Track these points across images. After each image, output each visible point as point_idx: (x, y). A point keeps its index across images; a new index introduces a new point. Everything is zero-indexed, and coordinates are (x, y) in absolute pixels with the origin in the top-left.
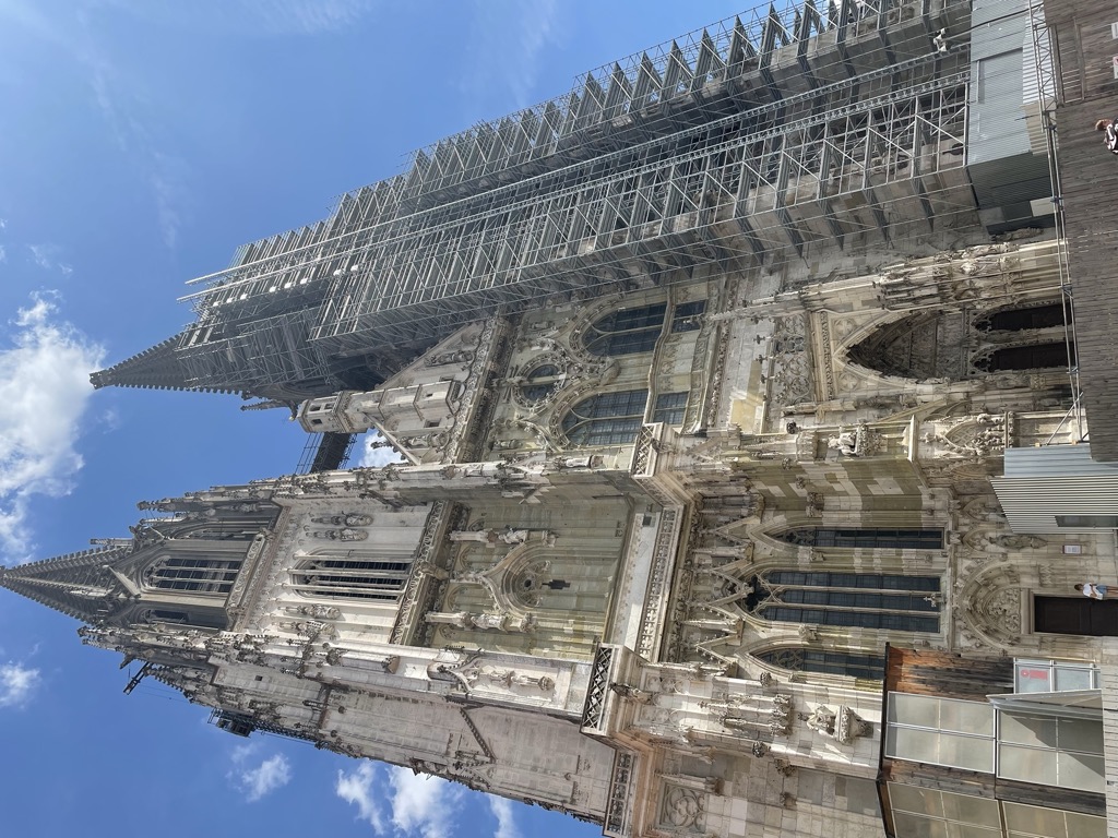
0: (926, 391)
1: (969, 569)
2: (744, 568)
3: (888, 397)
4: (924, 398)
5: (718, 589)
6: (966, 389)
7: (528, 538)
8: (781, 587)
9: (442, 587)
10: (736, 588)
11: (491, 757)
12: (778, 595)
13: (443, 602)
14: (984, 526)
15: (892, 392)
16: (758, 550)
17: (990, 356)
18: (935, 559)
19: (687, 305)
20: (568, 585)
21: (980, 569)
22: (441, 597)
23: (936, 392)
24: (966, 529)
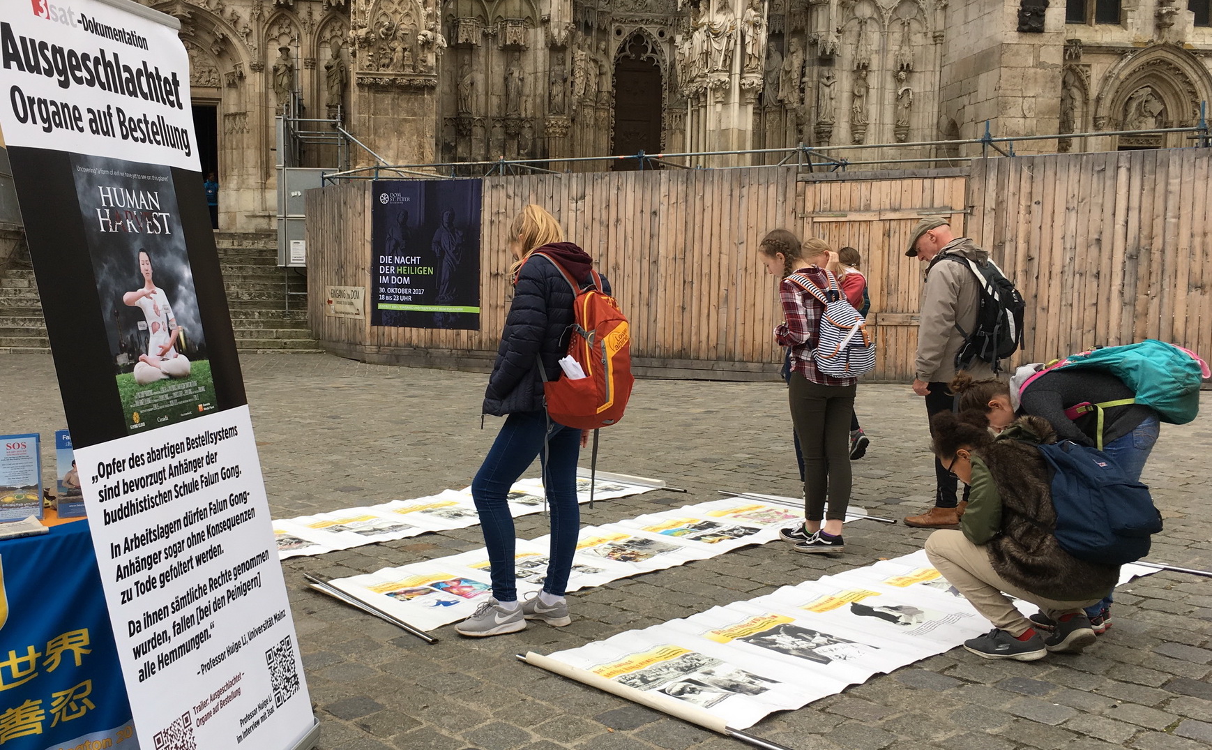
6: (554, 19)
14: (307, 40)
17: (651, 59)
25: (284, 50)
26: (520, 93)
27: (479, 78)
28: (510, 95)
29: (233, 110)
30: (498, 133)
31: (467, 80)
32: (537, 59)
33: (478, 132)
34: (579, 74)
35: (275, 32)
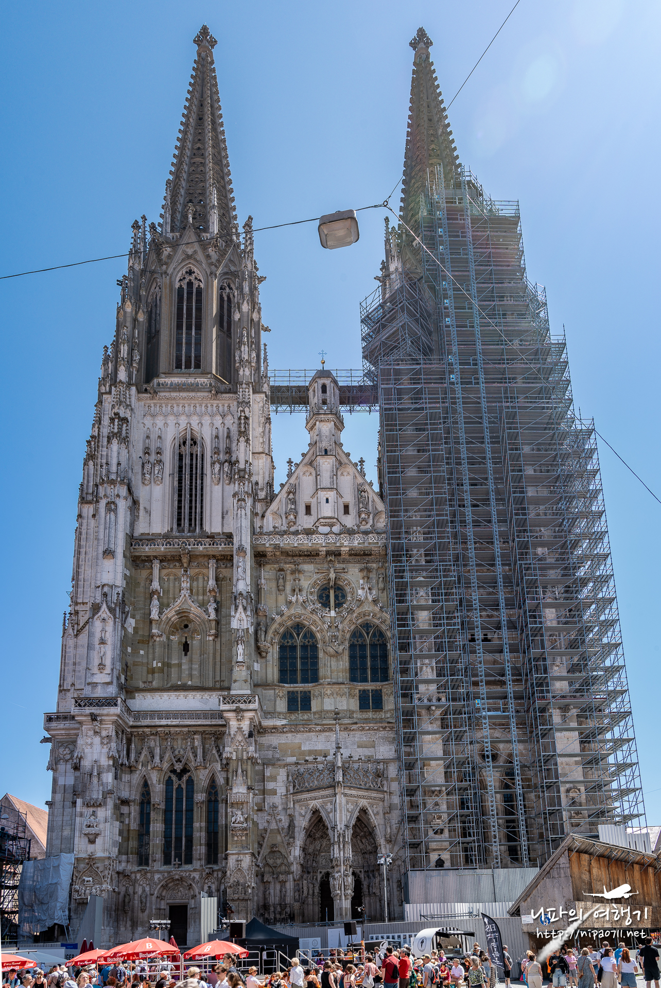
0: (296, 852)
1: (194, 878)
2: (192, 765)
3: (293, 832)
4: (292, 851)
5: (179, 752)
6: (295, 872)
7: (210, 620)
8: (184, 786)
9: (177, 564)
10: (179, 763)
11: (77, 635)
12: (180, 785)
13: (169, 568)
14: (216, 883)
15: (297, 835)
16: (202, 771)
18: (199, 862)
19: (381, 696)
20: (186, 655)
21: (194, 882)
22: (171, 566)
23: (295, 857)
24: (215, 875)
25: (209, 887)
26: (285, 896)
27: (272, 891)
28: (283, 897)
29: (193, 906)
30: (279, 909)
31: (267, 893)
32: (290, 885)
33: (272, 909)
34: (305, 888)
35: (206, 881)
